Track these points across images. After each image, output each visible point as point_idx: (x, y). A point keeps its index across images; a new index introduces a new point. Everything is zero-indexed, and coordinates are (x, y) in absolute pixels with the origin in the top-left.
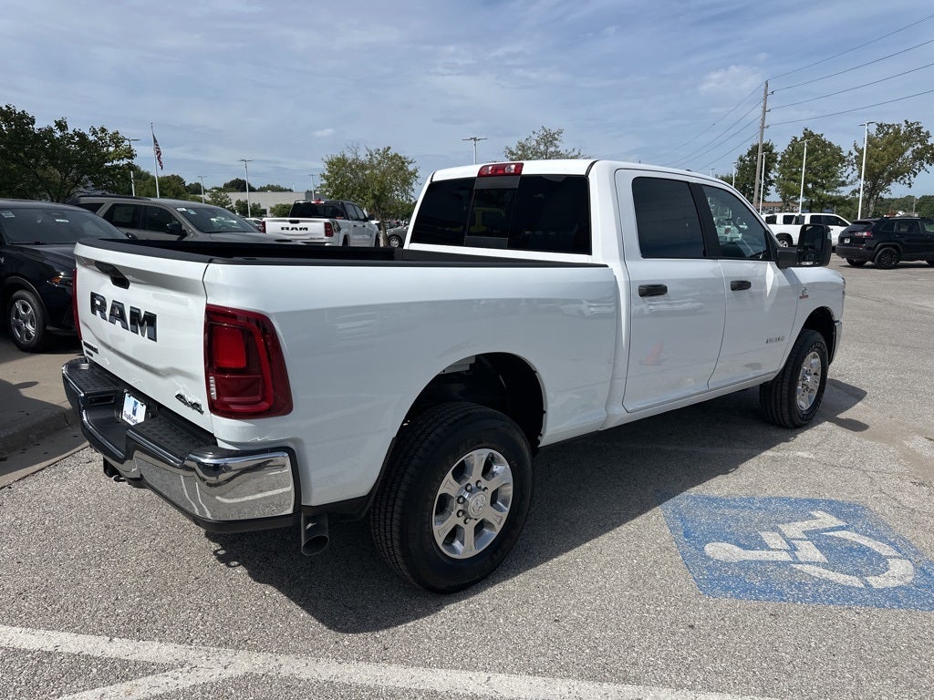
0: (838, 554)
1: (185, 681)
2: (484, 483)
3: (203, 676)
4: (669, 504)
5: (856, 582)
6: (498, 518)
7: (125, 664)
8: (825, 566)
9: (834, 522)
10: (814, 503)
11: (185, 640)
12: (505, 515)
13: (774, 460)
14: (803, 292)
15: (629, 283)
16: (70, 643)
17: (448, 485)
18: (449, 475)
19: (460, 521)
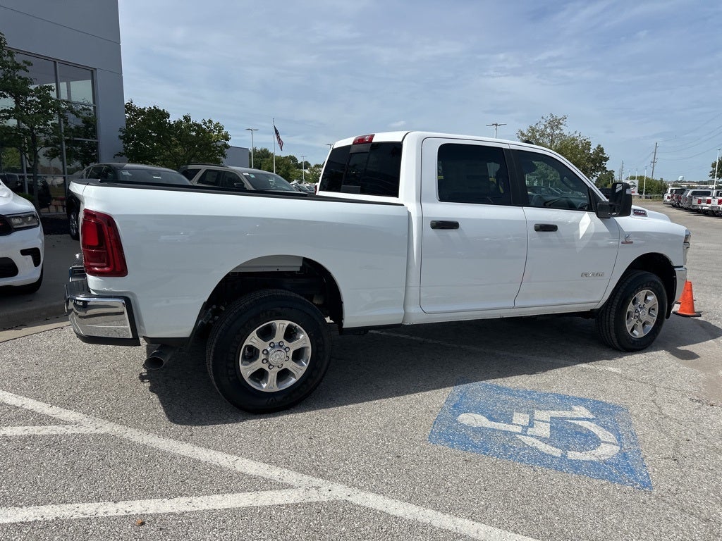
0: (564, 433)
1: (70, 430)
2: (286, 344)
3: (83, 430)
4: (462, 387)
5: (557, 452)
6: (299, 370)
7: (48, 417)
8: (543, 440)
9: (587, 414)
10: (582, 401)
11: (88, 413)
12: (304, 369)
13: (583, 370)
14: (627, 240)
15: (422, 218)
16: (31, 404)
17: (253, 339)
18: (254, 334)
19: (265, 367)
